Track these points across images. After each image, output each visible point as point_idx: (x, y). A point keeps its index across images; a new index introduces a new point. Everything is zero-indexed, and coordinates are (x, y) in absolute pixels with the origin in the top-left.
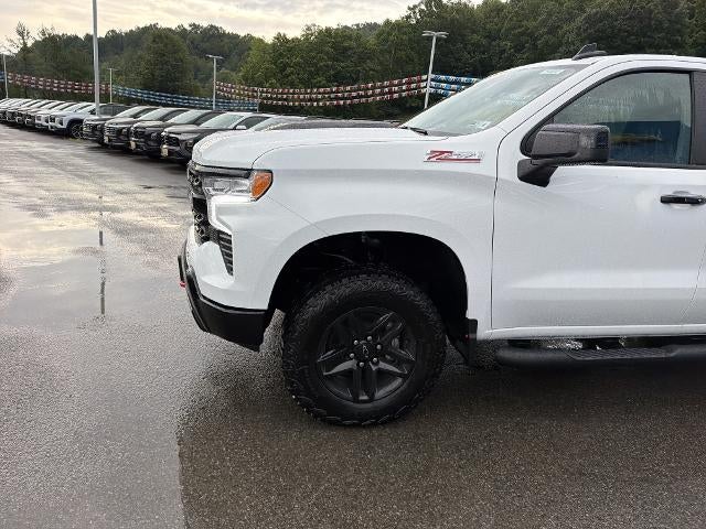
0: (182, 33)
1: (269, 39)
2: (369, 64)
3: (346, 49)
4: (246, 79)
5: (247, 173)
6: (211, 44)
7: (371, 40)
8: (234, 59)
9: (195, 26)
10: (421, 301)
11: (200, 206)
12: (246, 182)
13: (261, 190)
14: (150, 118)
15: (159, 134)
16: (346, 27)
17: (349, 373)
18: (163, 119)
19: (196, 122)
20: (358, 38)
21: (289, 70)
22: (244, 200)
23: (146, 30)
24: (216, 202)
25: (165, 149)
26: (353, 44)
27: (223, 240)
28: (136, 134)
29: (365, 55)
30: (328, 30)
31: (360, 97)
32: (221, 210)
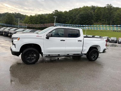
0: (13, 14)
1: (29, 16)
2: (46, 20)
3: (42, 18)
4: (25, 22)
5: (17, 38)
6: (19, 16)
7: (47, 17)
8: (23, 19)
9: (16, 13)
10: (36, 51)
11: (12, 41)
12: (17, 39)
13: (18, 40)
14: (7, 29)
15: (8, 32)
16: (43, 14)
17: (29, 58)
18: (9, 30)
19: (15, 30)
20: (44, 16)
21: (32, 21)
22: (17, 41)
23: (6, 13)
24: (14, 41)
25: (9, 35)
26: (44, 17)
27: (15, 45)
28: (4, 32)
29: (46, 19)
30: (39, 15)
31: (44, 26)
32: (14, 42)
